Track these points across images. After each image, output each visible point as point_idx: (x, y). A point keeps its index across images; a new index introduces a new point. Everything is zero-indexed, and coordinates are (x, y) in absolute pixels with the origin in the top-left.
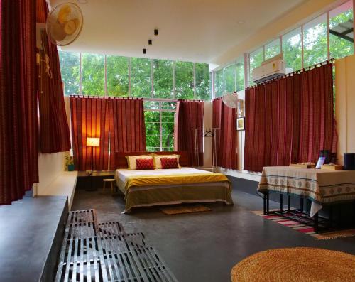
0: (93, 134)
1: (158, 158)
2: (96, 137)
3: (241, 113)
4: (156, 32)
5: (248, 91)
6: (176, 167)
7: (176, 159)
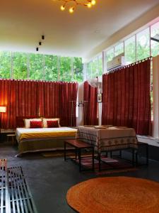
0: (2, 104)
1: (45, 121)
2: (4, 106)
3: (100, 91)
4: (43, 37)
5: (104, 76)
6: (57, 127)
7: (57, 121)
